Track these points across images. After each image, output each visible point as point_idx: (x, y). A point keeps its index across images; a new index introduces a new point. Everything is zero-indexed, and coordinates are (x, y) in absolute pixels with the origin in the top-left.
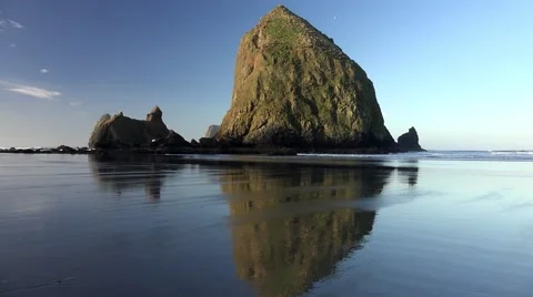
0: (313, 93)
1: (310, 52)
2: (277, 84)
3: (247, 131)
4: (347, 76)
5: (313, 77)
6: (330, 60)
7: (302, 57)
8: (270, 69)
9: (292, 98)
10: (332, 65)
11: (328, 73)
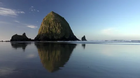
0: (52, 29)
1: (52, 22)
2: (45, 28)
3: (39, 37)
4: (59, 26)
5: (52, 27)
6: (56, 23)
7: (50, 23)
8: (44, 25)
9: (48, 31)
10: (56, 24)
11: (55, 26)
